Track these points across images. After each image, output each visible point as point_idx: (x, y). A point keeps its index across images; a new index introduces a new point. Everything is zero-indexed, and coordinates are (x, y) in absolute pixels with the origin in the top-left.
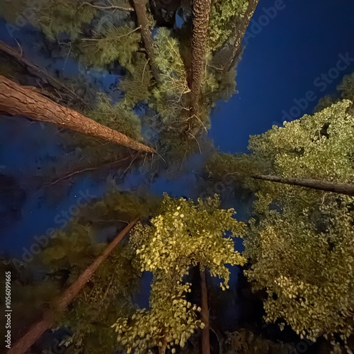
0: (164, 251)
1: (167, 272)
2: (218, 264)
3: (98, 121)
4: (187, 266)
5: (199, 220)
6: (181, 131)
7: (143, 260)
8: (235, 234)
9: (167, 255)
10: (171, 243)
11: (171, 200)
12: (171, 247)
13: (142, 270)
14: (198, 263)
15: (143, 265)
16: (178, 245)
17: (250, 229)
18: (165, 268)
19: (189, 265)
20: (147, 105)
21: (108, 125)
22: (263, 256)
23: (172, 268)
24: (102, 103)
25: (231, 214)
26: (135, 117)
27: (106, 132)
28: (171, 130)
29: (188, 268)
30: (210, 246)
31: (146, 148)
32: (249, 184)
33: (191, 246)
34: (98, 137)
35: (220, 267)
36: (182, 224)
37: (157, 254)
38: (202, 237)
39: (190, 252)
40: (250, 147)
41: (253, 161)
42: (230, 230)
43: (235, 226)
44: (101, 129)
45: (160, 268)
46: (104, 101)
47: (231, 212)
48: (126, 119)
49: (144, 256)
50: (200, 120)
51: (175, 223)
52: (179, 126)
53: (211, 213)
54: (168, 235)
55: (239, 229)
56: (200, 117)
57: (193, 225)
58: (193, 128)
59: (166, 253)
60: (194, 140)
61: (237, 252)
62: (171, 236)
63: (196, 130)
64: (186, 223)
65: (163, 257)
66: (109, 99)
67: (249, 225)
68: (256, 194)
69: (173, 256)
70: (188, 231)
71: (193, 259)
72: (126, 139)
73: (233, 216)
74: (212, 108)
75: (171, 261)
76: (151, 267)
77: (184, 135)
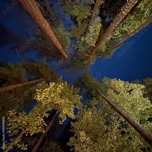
0: (47, 96)
1: (43, 105)
2: (64, 113)
3: (55, 33)
4: (52, 107)
5: (67, 93)
6: (82, 58)
7: (37, 94)
8: (77, 107)
9: (47, 99)
10: (52, 95)
11: (62, 80)
12: (51, 97)
13: (34, 98)
14: (57, 109)
15: (36, 97)
16: (54, 97)
17: (84, 109)
18: (44, 103)
19: (53, 108)
20: (77, 40)
21: (57, 38)
22: (82, 121)
23: (46, 105)
24: (60, 28)
25: (80, 99)
26: (69, 42)
27: (55, 39)
28: (79, 55)
29: (52, 108)
30: (65, 105)
31: (66, 56)
32: (94, 93)
33: (58, 101)
34: (51, 39)
35: (64, 115)
36: (60, 91)
37: (44, 96)
38: (64, 100)
39: (56, 103)
40: (102, 80)
41: (100, 86)
42: (76, 104)
43: (79, 104)
44: (54, 37)
45: (42, 102)
46: (62, 28)
47: (81, 98)
48: (65, 40)
49: (38, 93)
50: (91, 59)
51: (58, 89)
52: (83, 56)
53: (74, 94)
54: (53, 92)
55: (80, 106)
56: (92, 58)
57: (64, 94)
58: (87, 60)
59: (47, 98)
60: (85, 65)
61: (73, 112)
62: (53, 93)
63: (88, 62)
64: (62, 92)
65: (45, 99)
66: (64, 28)
67: (84, 107)
68: (94, 98)
69: (49, 100)
70: (61, 95)
71: (56, 107)
72: (61, 47)
73: (80, 100)
74: (99, 58)
75: (47, 102)
76: (39, 99)
77: (82, 60)
